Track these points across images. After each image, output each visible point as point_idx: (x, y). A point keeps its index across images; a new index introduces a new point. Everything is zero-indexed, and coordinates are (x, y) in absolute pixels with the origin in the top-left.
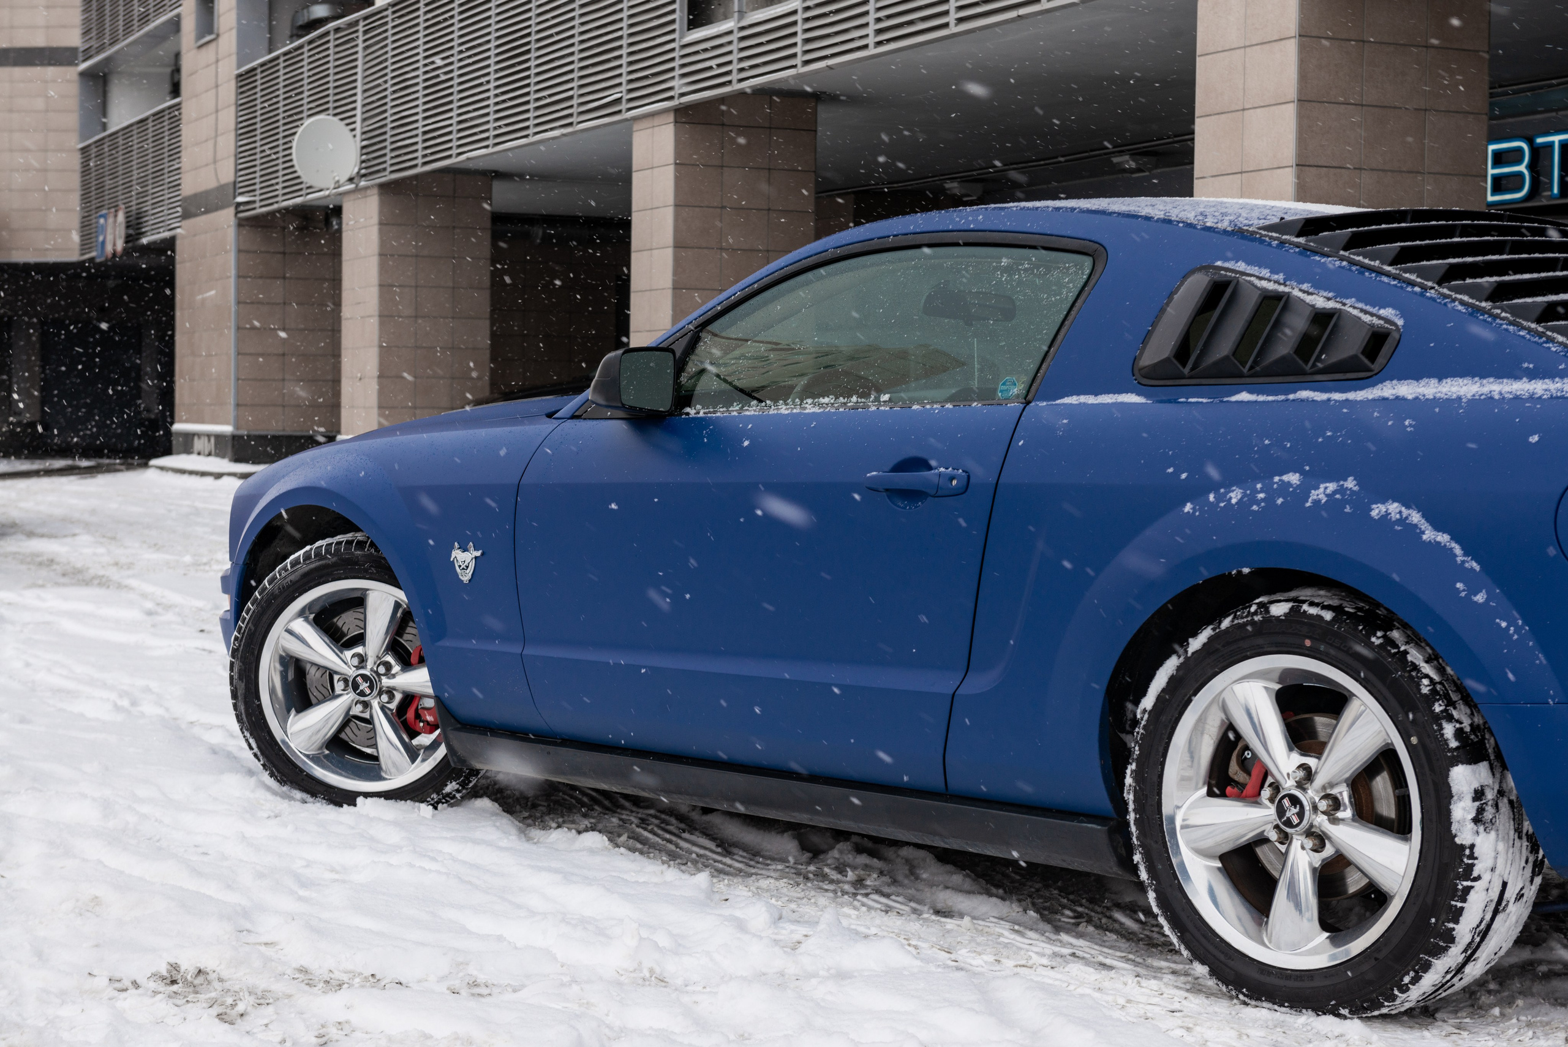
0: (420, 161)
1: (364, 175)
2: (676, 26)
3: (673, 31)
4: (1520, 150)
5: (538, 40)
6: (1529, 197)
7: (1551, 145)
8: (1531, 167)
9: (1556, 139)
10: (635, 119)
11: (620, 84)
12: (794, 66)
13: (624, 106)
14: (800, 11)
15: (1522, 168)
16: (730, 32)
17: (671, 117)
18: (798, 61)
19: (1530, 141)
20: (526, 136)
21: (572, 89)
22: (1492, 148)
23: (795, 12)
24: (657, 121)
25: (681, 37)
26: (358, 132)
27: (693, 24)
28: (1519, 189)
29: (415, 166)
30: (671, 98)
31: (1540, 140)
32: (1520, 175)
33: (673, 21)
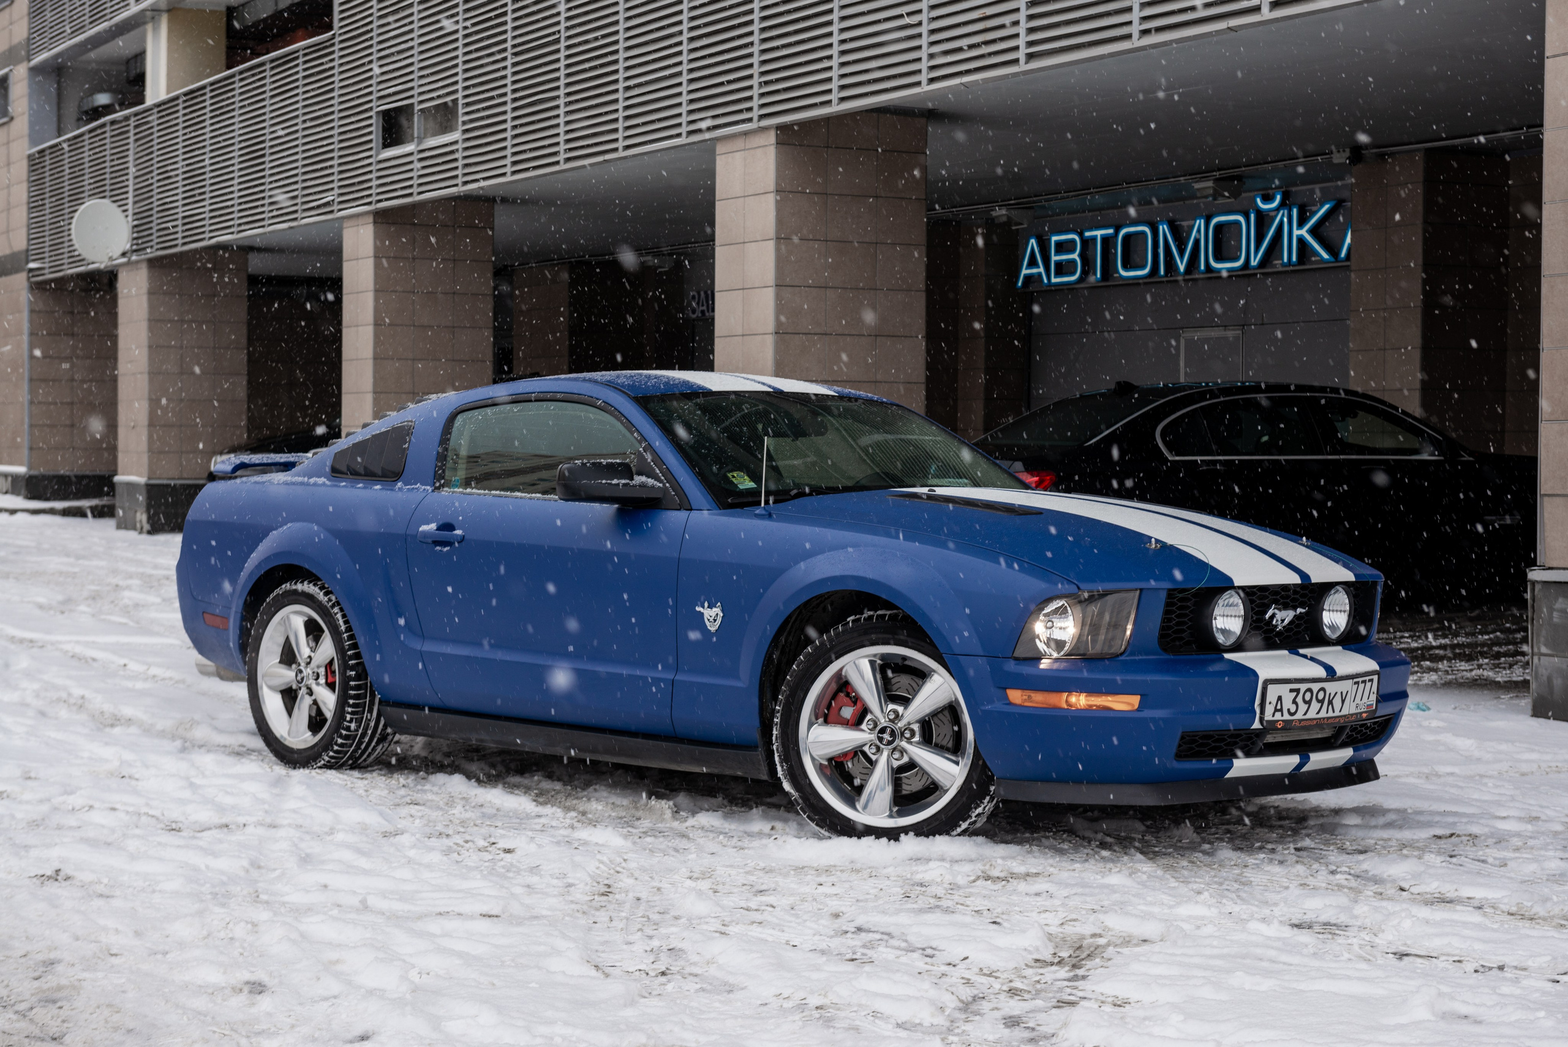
0: (180, 241)
1: (136, 251)
2: (372, 145)
3: (371, 149)
4: (1073, 241)
5: (272, 147)
6: (1081, 280)
7: (1094, 239)
8: (1082, 255)
9: (1099, 233)
10: (343, 218)
11: (332, 189)
12: (456, 185)
13: (335, 207)
14: (460, 142)
15: (1075, 256)
16: (411, 154)
17: (371, 219)
18: (459, 181)
19: (1081, 235)
20: (263, 226)
21: (297, 190)
22: (1054, 239)
23: (456, 142)
24: (361, 221)
25: (377, 155)
26: (130, 213)
27: (386, 145)
28: (1073, 273)
29: (176, 246)
30: (370, 203)
31: (1087, 234)
32: (1073, 261)
33: (371, 141)
